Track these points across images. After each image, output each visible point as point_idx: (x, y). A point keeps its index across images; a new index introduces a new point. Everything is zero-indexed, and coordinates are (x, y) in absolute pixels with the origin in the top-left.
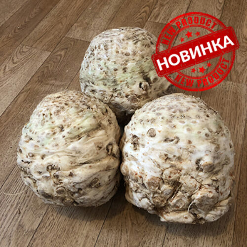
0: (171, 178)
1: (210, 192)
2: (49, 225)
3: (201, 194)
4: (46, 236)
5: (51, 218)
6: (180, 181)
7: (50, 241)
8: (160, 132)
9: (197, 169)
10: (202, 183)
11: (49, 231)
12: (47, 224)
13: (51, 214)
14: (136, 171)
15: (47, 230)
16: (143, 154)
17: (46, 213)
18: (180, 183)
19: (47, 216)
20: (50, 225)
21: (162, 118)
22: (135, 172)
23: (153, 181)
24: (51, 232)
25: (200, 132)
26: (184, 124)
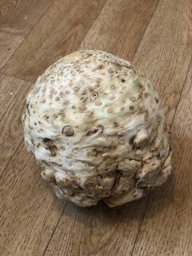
0: (109, 170)
1: (153, 165)
2: (10, 182)
3: (145, 172)
4: (7, 193)
5: (12, 175)
6: (120, 168)
7: (12, 198)
8: (77, 127)
9: (133, 148)
10: (143, 160)
11: (10, 188)
12: (8, 181)
13: (11, 170)
14: (65, 177)
15: (7, 187)
16: (67, 157)
17: (5, 169)
18: (120, 170)
19: (6, 173)
20: (12, 182)
21: (73, 107)
22: (64, 179)
23: (90, 182)
24: (12, 189)
25: (123, 108)
26: (102, 106)
